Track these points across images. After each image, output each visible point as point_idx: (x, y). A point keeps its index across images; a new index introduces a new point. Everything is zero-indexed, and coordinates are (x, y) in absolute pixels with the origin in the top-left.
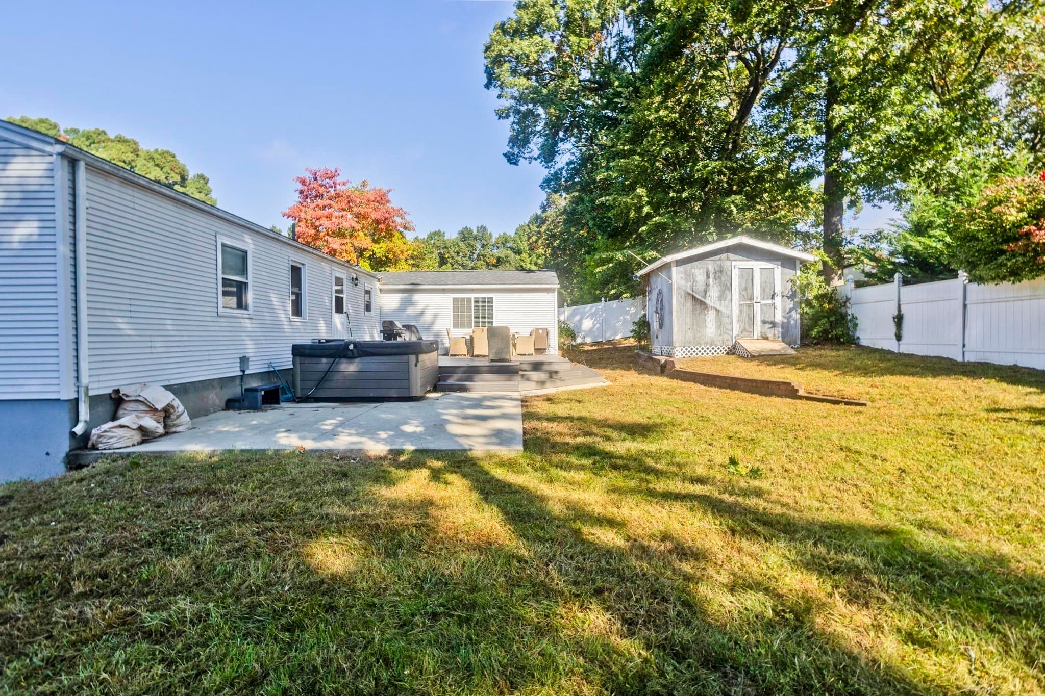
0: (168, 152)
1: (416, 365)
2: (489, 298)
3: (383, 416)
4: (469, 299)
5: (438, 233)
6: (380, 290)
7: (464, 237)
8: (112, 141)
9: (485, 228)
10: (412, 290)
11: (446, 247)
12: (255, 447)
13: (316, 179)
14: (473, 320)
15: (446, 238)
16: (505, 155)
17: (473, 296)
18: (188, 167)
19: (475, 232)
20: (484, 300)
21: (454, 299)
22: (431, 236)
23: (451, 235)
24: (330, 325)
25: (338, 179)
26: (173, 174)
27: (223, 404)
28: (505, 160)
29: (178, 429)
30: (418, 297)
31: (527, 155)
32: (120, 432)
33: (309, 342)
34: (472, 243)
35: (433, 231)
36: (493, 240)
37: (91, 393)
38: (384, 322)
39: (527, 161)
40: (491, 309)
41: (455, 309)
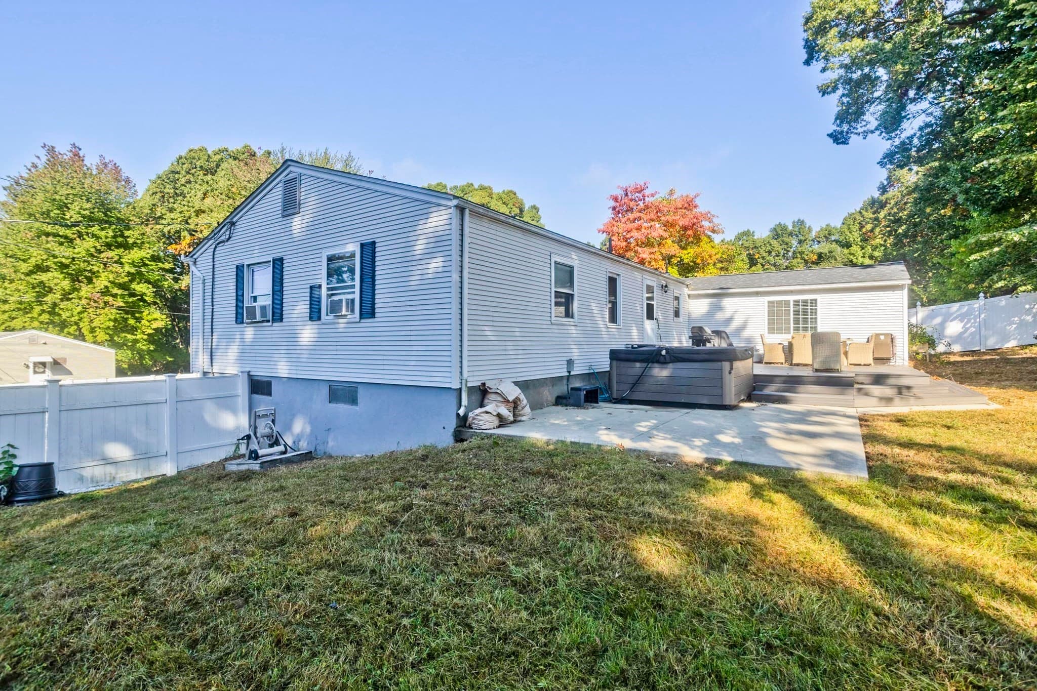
0: (511, 191)
1: (730, 373)
2: (811, 300)
3: (695, 422)
4: (788, 302)
5: (747, 233)
6: (689, 296)
7: (777, 235)
8: (477, 190)
9: (803, 221)
10: (721, 294)
11: (755, 247)
12: (582, 441)
13: (626, 195)
14: (792, 325)
15: (755, 237)
16: (830, 135)
17: (792, 298)
18: (525, 201)
19: (790, 228)
20: (805, 302)
21: (769, 302)
22: (738, 238)
23: (762, 233)
24: (642, 330)
25: (647, 192)
26: (514, 209)
27: (554, 400)
28: (831, 141)
29: (523, 418)
30: (727, 302)
31: (860, 130)
32: (486, 416)
33: (623, 347)
34: (786, 240)
35: (741, 231)
36: (813, 234)
37: (469, 385)
38: (693, 328)
39: (861, 136)
40: (814, 312)
41: (771, 313)
